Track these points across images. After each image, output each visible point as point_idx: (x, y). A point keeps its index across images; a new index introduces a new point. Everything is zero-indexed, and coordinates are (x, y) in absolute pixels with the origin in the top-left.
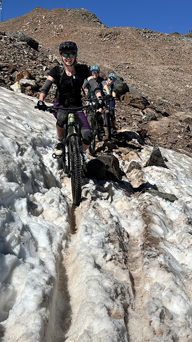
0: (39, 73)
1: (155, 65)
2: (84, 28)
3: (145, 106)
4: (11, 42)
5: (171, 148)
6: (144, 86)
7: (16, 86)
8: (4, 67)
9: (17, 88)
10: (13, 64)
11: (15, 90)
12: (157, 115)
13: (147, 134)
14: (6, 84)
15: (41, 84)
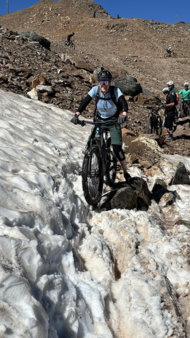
0: (54, 76)
1: (163, 58)
2: (91, 19)
4: (23, 43)
6: (153, 80)
7: (32, 93)
8: (20, 72)
9: (34, 94)
10: (29, 68)
11: (32, 97)
13: (165, 141)
14: (23, 90)
15: (57, 89)
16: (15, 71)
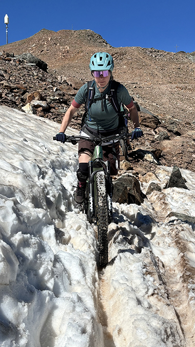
0: (50, 94)
1: (163, 84)
2: (90, 48)
3: (157, 125)
4: (20, 64)
5: (187, 168)
6: (152, 105)
7: (27, 108)
8: (15, 89)
9: (29, 109)
10: (24, 86)
11: (26, 112)
12: (169, 134)
13: (162, 154)
14: (17, 105)
15: (52, 105)
16: (10, 87)
